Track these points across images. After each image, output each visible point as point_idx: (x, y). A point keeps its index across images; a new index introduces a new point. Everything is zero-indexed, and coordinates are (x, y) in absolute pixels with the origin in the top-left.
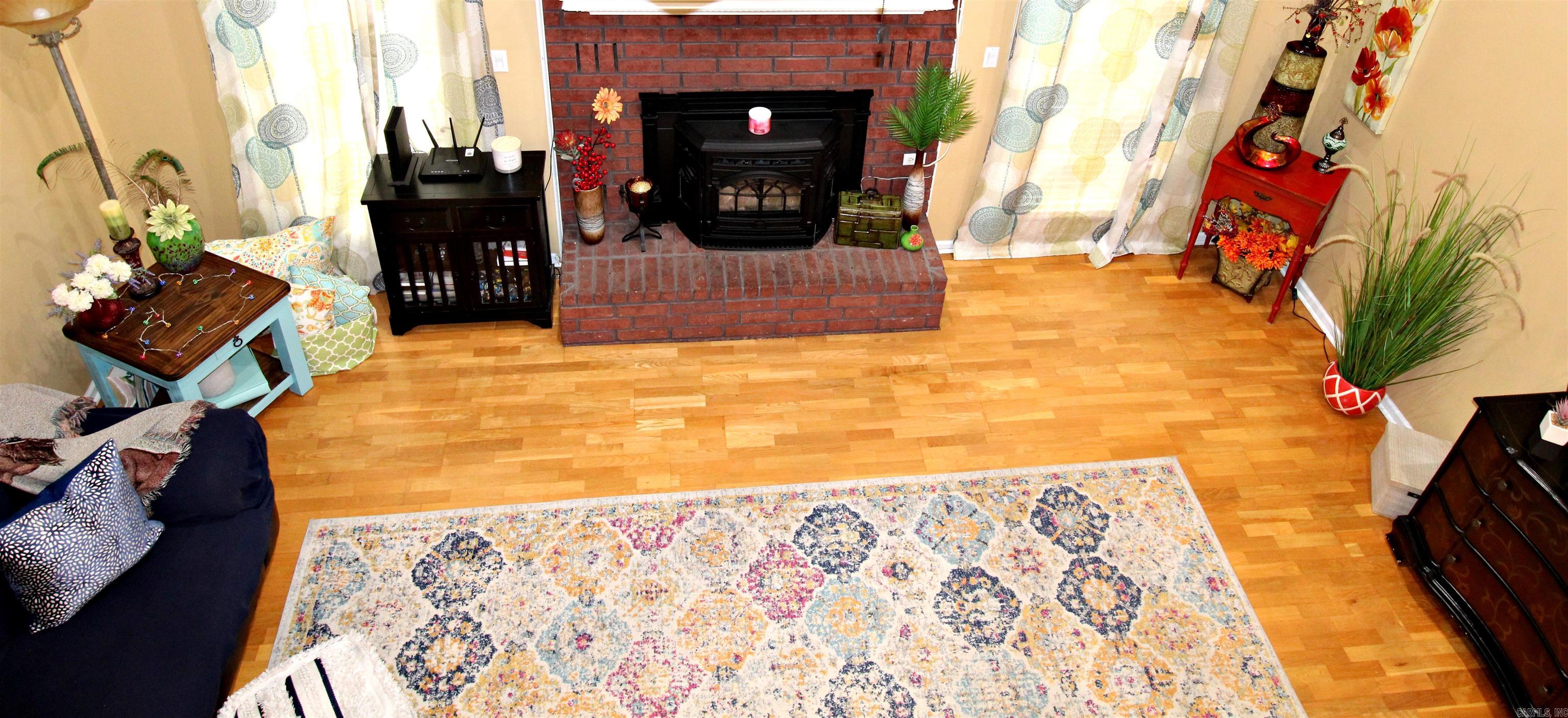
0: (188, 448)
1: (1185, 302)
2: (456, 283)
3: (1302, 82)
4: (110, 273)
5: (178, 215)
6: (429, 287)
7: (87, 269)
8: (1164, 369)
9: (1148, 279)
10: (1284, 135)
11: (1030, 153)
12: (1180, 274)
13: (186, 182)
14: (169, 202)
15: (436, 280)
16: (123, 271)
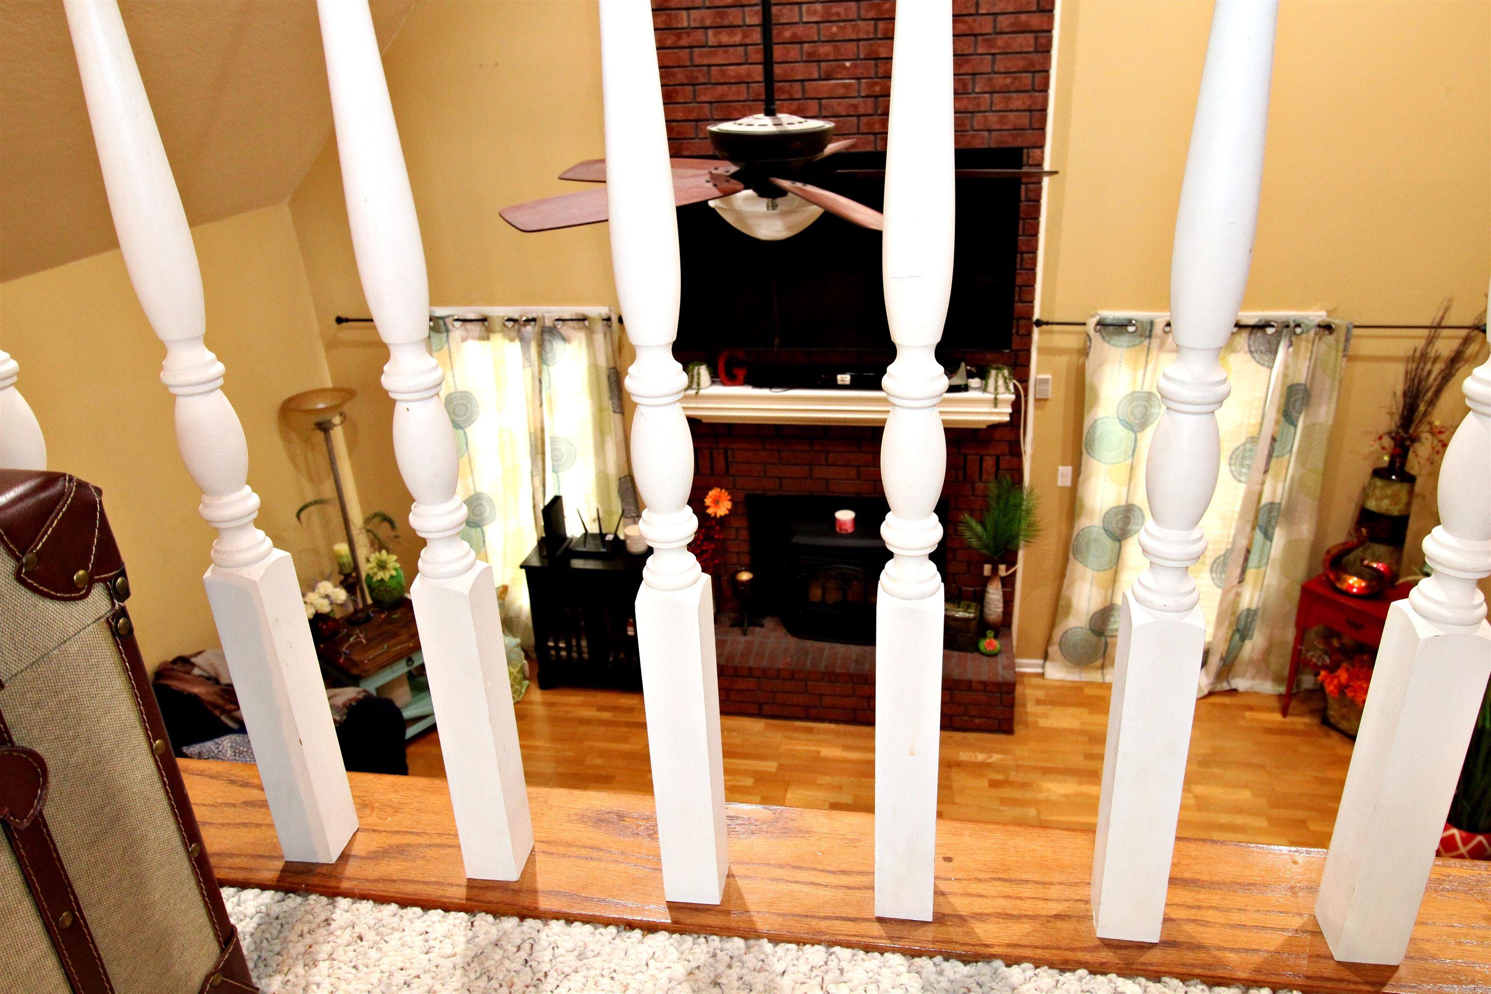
0: (345, 717)
1: (1288, 739)
2: (589, 646)
3: (1392, 508)
4: (331, 595)
5: (388, 561)
6: (568, 649)
7: (317, 590)
8: (1245, 795)
9: (1248, 714)
10: (1378, 561)
11: (1112, 572)
12: (1285, 712)
13: (396, 537)
14: (384, 552)
15: (574, 643)
16: (341, 595)
